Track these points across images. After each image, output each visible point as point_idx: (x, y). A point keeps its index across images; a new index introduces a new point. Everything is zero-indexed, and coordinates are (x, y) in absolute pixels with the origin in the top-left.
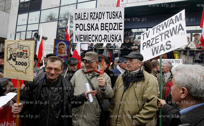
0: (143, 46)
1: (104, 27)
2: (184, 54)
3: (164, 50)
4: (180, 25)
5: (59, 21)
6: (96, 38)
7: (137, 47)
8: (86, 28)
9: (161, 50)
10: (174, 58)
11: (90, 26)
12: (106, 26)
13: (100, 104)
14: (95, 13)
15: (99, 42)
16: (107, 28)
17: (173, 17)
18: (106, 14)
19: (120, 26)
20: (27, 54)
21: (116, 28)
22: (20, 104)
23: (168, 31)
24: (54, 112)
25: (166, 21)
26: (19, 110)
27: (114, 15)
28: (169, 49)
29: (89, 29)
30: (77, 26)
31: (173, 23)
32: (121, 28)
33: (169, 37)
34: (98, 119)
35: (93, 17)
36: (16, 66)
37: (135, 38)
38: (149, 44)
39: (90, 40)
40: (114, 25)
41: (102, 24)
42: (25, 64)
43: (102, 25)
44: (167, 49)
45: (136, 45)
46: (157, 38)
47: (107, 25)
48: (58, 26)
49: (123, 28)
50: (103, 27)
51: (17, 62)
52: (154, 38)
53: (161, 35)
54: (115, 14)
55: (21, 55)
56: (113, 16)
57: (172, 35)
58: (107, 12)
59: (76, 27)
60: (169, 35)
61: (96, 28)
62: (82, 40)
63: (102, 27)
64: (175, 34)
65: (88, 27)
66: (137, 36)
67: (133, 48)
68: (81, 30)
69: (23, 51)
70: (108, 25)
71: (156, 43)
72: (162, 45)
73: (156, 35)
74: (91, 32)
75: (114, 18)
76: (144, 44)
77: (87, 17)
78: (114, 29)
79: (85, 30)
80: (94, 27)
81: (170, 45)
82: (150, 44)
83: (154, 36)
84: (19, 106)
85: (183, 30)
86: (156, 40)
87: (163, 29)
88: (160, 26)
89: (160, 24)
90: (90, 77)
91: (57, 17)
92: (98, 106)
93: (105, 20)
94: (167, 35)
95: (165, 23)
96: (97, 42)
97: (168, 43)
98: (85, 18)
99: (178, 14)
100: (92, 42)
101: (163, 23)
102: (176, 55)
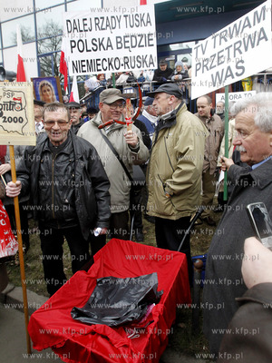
0: (197, 70)
1: (122, 42)
2: (259, 82)
3: (233, 77)
4: (262, 30)
5: (38, 41)
6: (110, 64)
7: (180, 77)
8: (90, 46)
9: (227, 76)
10: (242, 90)
11: (97, 43)
12: (125, 42)
13: (128, 174)
14: (102, 18)
15: (115, 71)
16: (127, 45)
17: (250, 15)
18: (123, 19)
19: (149, 40)
20: (21, 104)
21: (143, 43)
22: (18, 182)
23: (240, 42)
24: (60, 193)
25: (237, 22)
26: (18, 192)
27: (137, 20)
28: (241, 74)
29: (95, 48)
30: (73, 44)
31: (250, 27)
32: (151, 43)
33: (241, 53)
34: (128, 198)
35: (100, 25)
36: (4, 124)
37: (176, 60)
38: (206, 66)
39: (100, 67)
40: (139, 39)
41: (117, 37)
42: (20, 120)
43: (119, 40)
44: (237, 75)
45: (178, 73)
46: (220, 55)
47: (126, 39)
48: (38, 52)
49: (154, 42)
50: (120, 42)
51: (5, 118)
52: (214, 55)
53: (228, 48)
54: (139, 19)
55: (11, 106)
56: (135, 22)
57: (246, 49)
58: (126, 16)
59: (72, 47)
60: (242, 48)
61: (108, 46)
62: (85, 69)
63: (117, 43)
64: (253, 46)
65: (94, 44)
66: (180, 57)
67: (173, 78)
68: (81, 52)
69: (14, 99)
70: (129, 39)
71: (219, 64)
72: (229, 68)
73: (219, 48)
74: (101, 54)
75: (137, 26)
76: (198, 66)
77: (89, 26)
78: (139, 46)
79: (87, 51)
80: (105, 43)
81: (243, 68)
82: (209, 66)
83: (216, 51)
84: (17, 186)
85: (267, 40)
86: (219, 58)
87: (231, 37)
88: (226, 31)
89: (227, 28)
90: (107, 132)
91: (32, 34)
92: (126, 177)
93: (123, 30)
94: (238, 49)
95: (235, 26)
96: (112, 71)
97: (240, 65)
98: (86, 28)
99: (259, 9)
100: (103, 72)
101: (232, 25)
102: (246, 85)
